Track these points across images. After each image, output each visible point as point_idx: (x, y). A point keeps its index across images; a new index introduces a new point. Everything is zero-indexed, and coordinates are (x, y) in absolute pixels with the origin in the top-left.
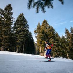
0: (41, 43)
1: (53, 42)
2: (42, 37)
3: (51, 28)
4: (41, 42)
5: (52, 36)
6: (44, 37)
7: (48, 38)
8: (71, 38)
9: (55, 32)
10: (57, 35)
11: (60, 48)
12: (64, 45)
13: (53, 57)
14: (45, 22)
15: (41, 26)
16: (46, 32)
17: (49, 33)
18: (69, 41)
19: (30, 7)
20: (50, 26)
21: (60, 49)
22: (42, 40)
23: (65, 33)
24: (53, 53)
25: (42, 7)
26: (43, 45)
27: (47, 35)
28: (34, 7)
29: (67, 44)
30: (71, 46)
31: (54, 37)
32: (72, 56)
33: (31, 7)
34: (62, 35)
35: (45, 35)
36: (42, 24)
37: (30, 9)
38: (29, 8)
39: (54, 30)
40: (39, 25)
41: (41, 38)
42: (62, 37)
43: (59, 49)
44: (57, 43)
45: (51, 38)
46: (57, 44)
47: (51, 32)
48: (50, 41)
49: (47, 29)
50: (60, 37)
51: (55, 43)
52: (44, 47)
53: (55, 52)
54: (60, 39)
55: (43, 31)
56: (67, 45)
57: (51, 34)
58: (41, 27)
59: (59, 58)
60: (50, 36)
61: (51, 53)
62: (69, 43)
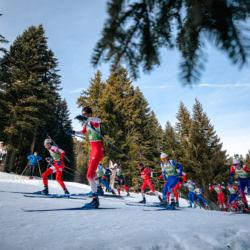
1: (139, 142)
3: (135, 96)
5: (135, 123)
6: (112, 123)
7: (123, 129)
8: (193, 134)
9: (147, 111)
10: (153, 121)
11: (157, 163)
12: (170, 155)
13: (132, 191)
14: (119, 73)
16: (120, 108)
17: (130, 111)
18: (187, 143)
19: (98, 60)
20: (135, 89)
21: (157, 166)
23: (178, 118)
24: (134, 179)
25: (131, 63)
27: (121, 118)
29: (179, 151)
30: (190, 158)
31: (142, 125)
33: (101, 60)
34: (168, 123)
35: (114, 116)
36: (107, 78)
37: (98, 65)
38: (96, 63)
39: (145, 104)
40: (98, 79)
42: (167, 130)
43: (153, 167)
44: (150, 145)
45: (134, 130)
46: (151, 150)
47: (135, 109)
48: (128, 137)
49: (122, 96)
50: (160, 130)
51: (142, 147)
52: (106, 157)
54: (162, 135)
55: (110, 101)
56: (179, 156)
57: (135, 116)
58: (104, 87)
59: (151, 194)
60: (132, 123)
61: (127, 177)
62: (185, 151)
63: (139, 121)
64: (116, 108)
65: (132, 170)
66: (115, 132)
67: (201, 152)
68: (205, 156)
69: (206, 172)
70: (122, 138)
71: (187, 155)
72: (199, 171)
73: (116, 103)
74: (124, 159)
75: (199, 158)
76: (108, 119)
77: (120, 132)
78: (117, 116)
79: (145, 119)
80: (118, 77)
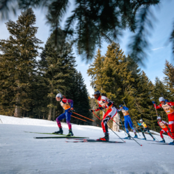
1: (134, 96)
2: (106, 85)
3: (127, 62)
5: (130, 81)
6: (113, 83)
7: (122, 87)
9: (138, 71)
10: (144, 78)
11: (152, 109)
14: (114, 47)
15: (104, 58)
16: (117, 72)
17: (125, 73)
21: (152, 112)
22: (108, 91)
23: (165, 73)
27: (119, 79)
31: (136, 83)
35: (113, 79)
36: (106, 53)
39: (137, 66)
40: (99, 55)
41: (104, 87)
42: (156, 84)
43: (148, 113)
44: (144, 97)
45: (129, 87)
46: (145, 100)
47: (128, 71)
48: (126, 92)
49: (118, 63)
50: (151, 84)
51: (138, 99)
54: (150, 88)
55: (109, 68)
57: (129, 76)
58: (104, 60)
60: (127, 82)
63: (133, 80)
64: (114, 73)
66: (116, 89)
70: (122, 93)
73: (113, 69)
76: (109, 81)
77: (119, 89)
78: (115, 78)
79: (137, 77)
80: (113, 50)
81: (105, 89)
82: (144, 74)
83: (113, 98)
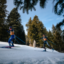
0: (31, 36)
1: (41, 35)
2: (32, 31)
3: (40, 23)
4: (31, 34)
5: (40, 30)
6: (34, 30)
8: (56, 33)
9: (43, 27)
10: (45, 29)
12: (50, 38)
13: (40, 48)
14: (36, 17)
15: (32, 21)
16: (36, 26)
17: (39, 27)
18: (55, 35)
20: (40, 21)
22: (32, 33)
24: (40, 44)
26: (32, 37)
27: (37, 29)
28: (20, 9)
30: (56, 39)
31: (42, 31)
32: (55, 47)
33: (18, 9)
34: (49, 30)
35: (35, 29)
39: (43, 25)
40: (31, 19)
41: (31, 31)
42: (49, 32)
45: (40, 32)
47: (40, 26)
48: (39, 34)
49: (37, 23)
50: (47, 32)
52: (33, 39)
53: (42, 43)
54: (47, 33)
55: (34, 25)
56: (52, 38)
57: (40, 28)
61: (39, 44)
62: (54, 37)
63: (42, 30)
64: (35, 26)
65: (40, 42)
66: (35, 33)
67: (59, 37)
68: (60, 38)
69: (60, 43)
71: (55, 38)
72: (58, 43)
74: (38, 39)
75: (58, 39)
76: (33, 29)
77: (36, 33)
78: (36, 28)
79: (43, 29)
80: (36, 18)
81: (32, 32)
82: (45, 28)
83: (34, 35)
